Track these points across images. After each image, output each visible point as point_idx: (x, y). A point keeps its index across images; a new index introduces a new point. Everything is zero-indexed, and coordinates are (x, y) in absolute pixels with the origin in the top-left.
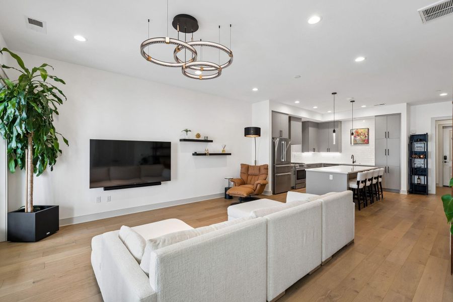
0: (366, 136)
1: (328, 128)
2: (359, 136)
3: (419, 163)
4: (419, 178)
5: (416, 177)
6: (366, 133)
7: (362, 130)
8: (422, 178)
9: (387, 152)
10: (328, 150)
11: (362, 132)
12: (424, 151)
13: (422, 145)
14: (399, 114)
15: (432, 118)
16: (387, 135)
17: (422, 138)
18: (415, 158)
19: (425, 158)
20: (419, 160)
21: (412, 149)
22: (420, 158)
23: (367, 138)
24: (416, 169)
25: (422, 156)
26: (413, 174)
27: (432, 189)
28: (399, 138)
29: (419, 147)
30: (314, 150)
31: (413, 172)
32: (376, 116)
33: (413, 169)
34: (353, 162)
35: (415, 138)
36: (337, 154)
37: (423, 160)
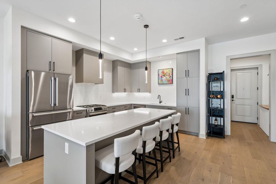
0: (170, 77)
1: (139, 68)
2: (164, 76)
3: (216, 103)
4: (216, 120)
5: (214, 118)
6: (171, 74)
7: (167, 71)
8: (219, 119)
9: (187, 92)
10: (139, 91)
11: (167, 73)
12: (221, 91)
13: (218, 84)
14: (198, 51)
15: (227, 57)
16: (187, 73)
17: (218, 77)
18: (213, 98)
19: (222, 98)
20: (216, 100)
21: (209, 89)
22: (217, 98)
23: (171, 78)
24: (213, 110)
25: (219, 96)
26: (211, 116)
27: (228, 131)
28: (198, 77)
29: (216, 86)
30: (125, 91)
31: (211, 114)
32: (177, 54)
33: (210, 110)
34: (160, 102)
35: (213, 77)
36: (147, 94)
37: (219, 100)
